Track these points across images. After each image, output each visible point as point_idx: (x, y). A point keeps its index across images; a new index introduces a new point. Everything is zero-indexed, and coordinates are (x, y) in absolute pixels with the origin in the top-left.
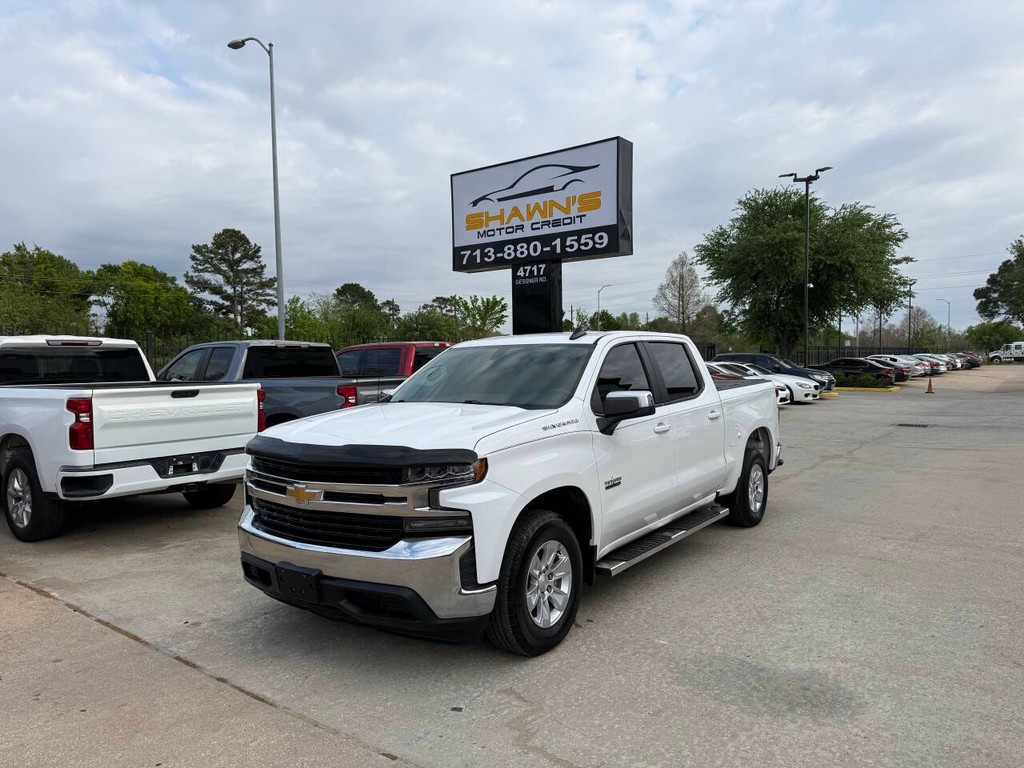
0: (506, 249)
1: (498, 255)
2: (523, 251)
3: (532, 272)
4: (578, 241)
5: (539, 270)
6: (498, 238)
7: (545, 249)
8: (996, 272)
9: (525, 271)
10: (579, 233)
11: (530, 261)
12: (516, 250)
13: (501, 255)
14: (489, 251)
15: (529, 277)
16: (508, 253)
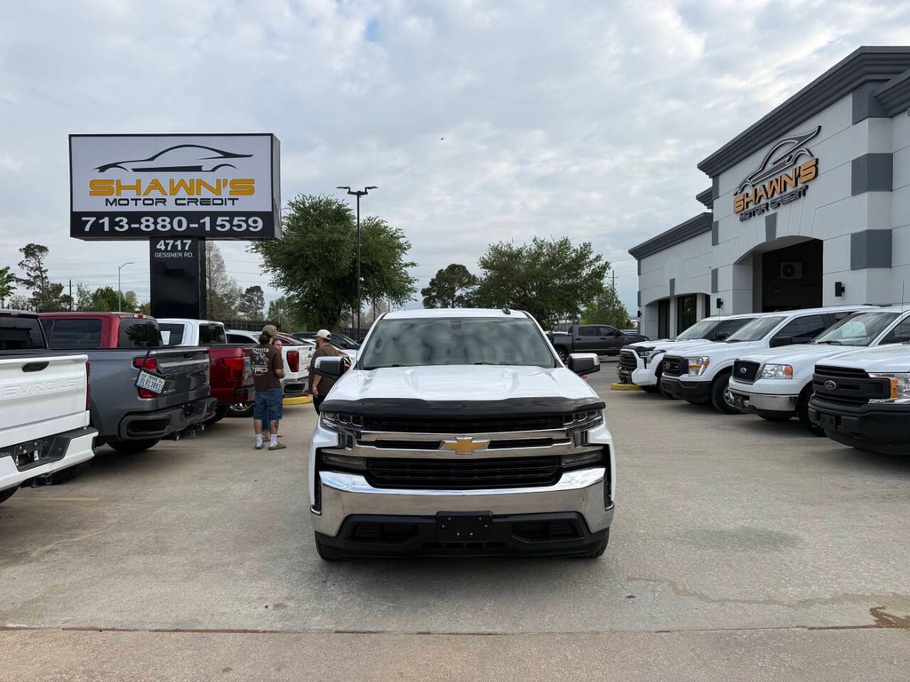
0: (143, 220)
1: (133, 226)
2: (164, 224)
3: (174, 247)
4: (231, 222)
5: (183, 245)
6: (132, 208)
7: (191, 226)
8: (435, 277)
9: (166, 245)
10: (232, 215)
11: (173, 235)
12: (156, 223)
13: (138, 226)
14: (121, 221)
15: (171, 251)
16: (146, 224)
